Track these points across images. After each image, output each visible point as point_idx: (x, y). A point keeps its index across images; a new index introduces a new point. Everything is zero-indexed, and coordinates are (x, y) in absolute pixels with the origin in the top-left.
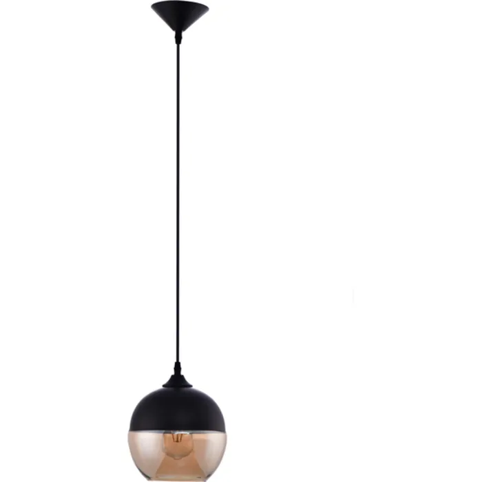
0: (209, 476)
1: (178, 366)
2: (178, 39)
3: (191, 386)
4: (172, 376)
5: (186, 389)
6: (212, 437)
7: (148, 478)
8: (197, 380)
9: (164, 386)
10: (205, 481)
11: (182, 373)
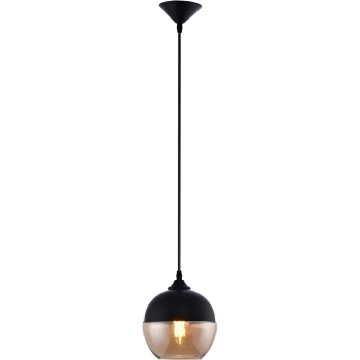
0: (203, 355)
1: (179, 274)
2: (180, 29)
3: (189, 288)
4: (175, 281)
5: (186, 290)
6: (206, 326)
7: (159, 357)
8: (194, 284)
9: (169, 288)
10: (201, 359)
11: (183, 278)
